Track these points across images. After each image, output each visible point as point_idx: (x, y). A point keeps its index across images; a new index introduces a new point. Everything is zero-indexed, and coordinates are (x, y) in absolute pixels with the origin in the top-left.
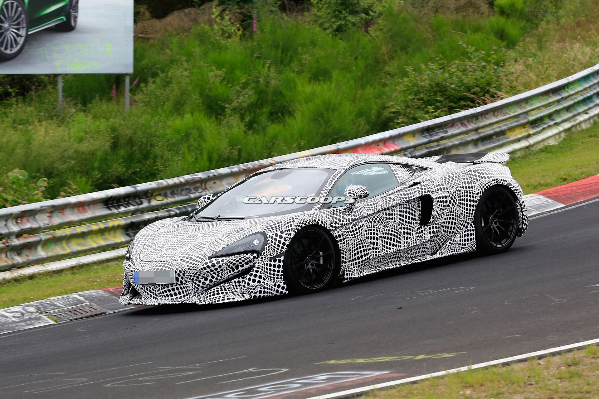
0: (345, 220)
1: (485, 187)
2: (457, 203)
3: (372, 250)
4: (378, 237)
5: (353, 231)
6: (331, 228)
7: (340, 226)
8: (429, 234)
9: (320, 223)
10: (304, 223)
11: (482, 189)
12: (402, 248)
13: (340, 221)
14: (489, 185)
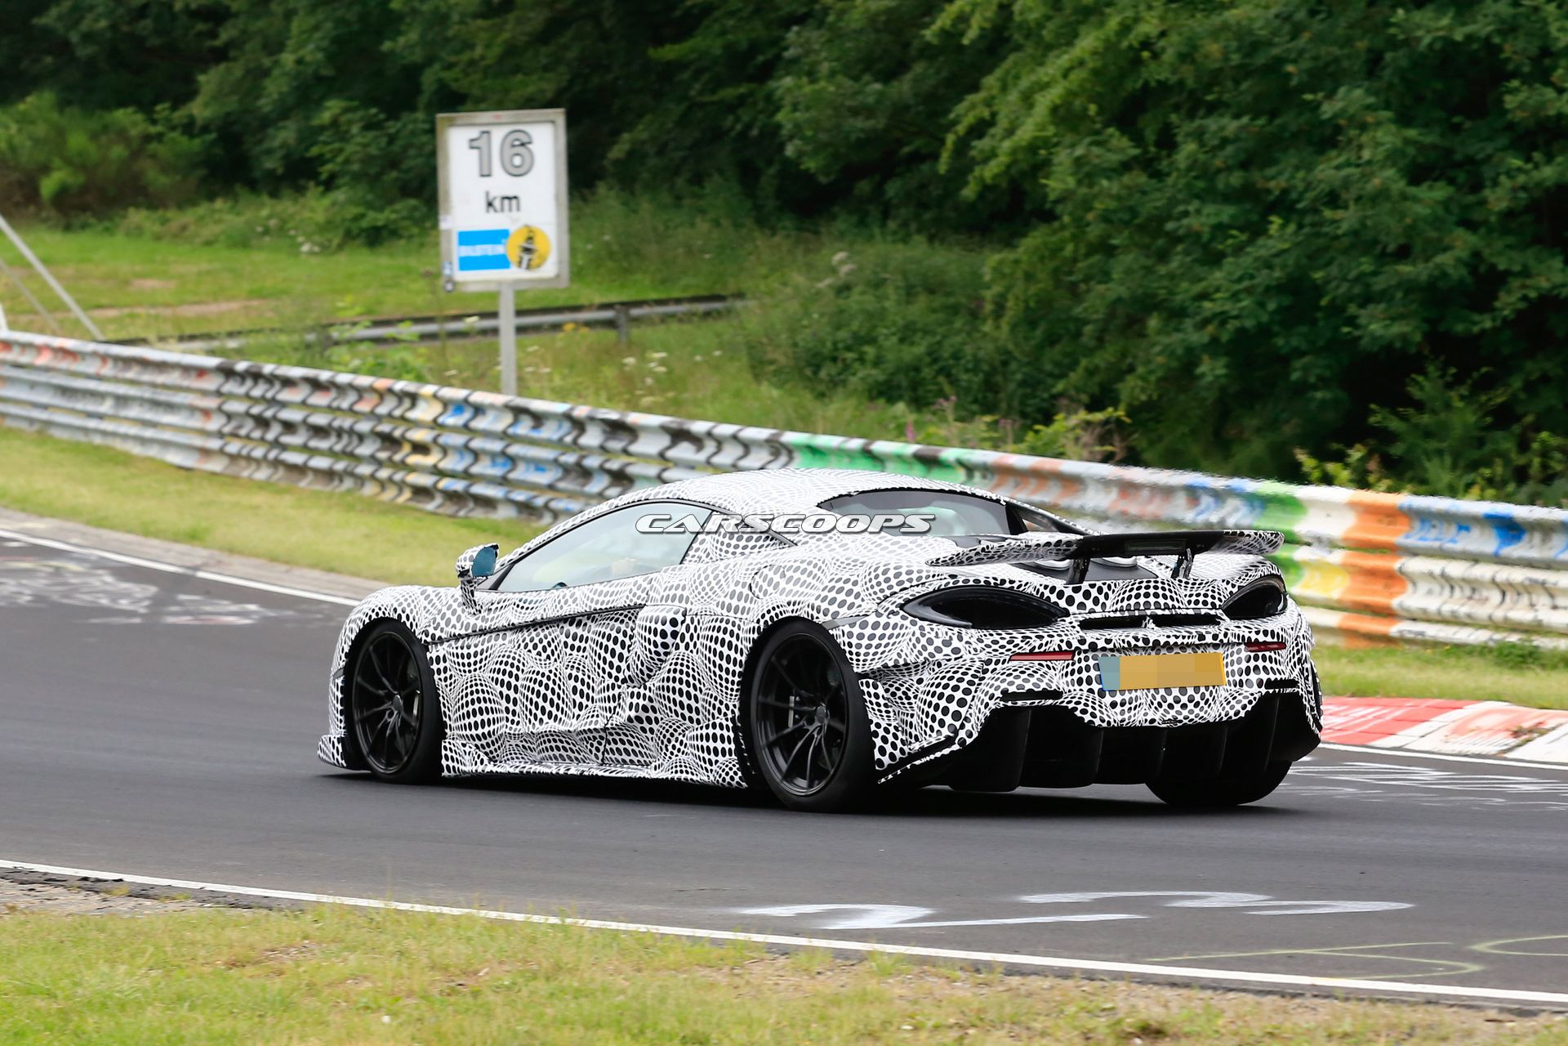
0: (458, 626)
1: (767, 617)
2: (698, 646)
3: (505, 715)
4: (519, 684)
5: (469, 656)
6: (424, 638)
7: (444, 636)
8: (627, 709)
9: (404, 619)
10: (377, 610)
11: (758, 621)
12: (563, 728)
13: (447, 625)
14: (777, 615)
